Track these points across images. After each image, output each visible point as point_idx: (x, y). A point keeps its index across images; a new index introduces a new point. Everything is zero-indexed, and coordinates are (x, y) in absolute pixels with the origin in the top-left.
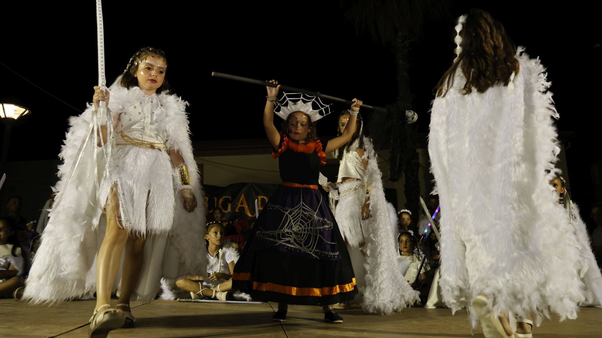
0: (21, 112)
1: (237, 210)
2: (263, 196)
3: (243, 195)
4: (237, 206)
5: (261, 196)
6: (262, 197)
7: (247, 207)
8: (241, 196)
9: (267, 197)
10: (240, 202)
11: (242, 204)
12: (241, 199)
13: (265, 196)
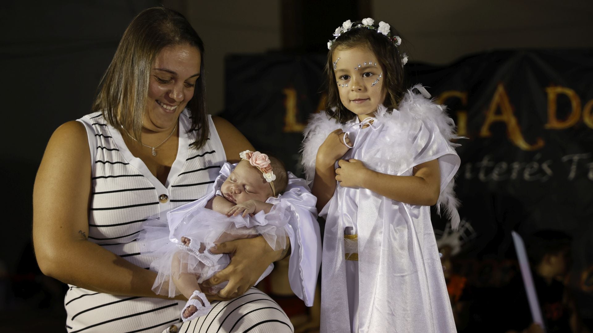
1: (485, 132)
2: (563, 85)
3: (501, 89)
4: (484, 119)
5: (556, 85)
6: (559, 90)
7: (512, 121)
8: (495, 89)
9: (577, 92)
11: (499, 112)
12: (496, 98)
13: (570, 86)
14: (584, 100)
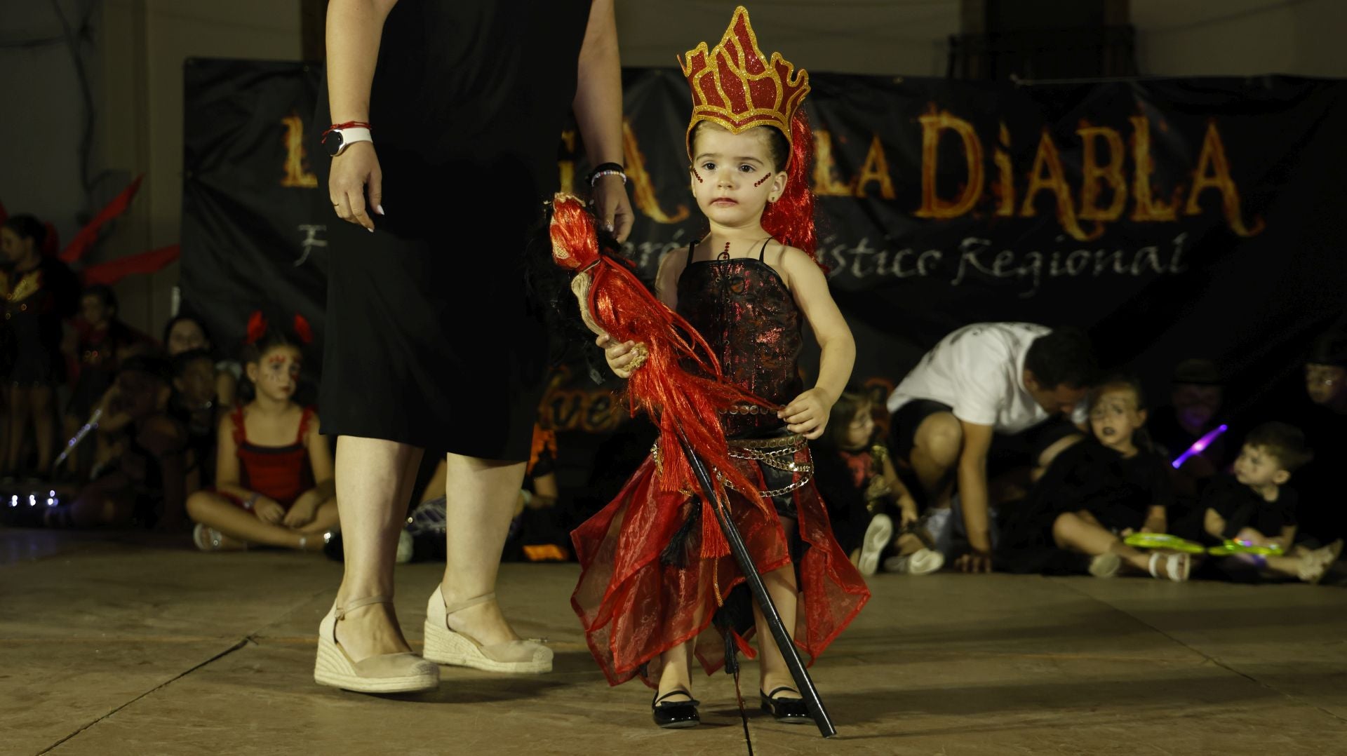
7: (642, 178)
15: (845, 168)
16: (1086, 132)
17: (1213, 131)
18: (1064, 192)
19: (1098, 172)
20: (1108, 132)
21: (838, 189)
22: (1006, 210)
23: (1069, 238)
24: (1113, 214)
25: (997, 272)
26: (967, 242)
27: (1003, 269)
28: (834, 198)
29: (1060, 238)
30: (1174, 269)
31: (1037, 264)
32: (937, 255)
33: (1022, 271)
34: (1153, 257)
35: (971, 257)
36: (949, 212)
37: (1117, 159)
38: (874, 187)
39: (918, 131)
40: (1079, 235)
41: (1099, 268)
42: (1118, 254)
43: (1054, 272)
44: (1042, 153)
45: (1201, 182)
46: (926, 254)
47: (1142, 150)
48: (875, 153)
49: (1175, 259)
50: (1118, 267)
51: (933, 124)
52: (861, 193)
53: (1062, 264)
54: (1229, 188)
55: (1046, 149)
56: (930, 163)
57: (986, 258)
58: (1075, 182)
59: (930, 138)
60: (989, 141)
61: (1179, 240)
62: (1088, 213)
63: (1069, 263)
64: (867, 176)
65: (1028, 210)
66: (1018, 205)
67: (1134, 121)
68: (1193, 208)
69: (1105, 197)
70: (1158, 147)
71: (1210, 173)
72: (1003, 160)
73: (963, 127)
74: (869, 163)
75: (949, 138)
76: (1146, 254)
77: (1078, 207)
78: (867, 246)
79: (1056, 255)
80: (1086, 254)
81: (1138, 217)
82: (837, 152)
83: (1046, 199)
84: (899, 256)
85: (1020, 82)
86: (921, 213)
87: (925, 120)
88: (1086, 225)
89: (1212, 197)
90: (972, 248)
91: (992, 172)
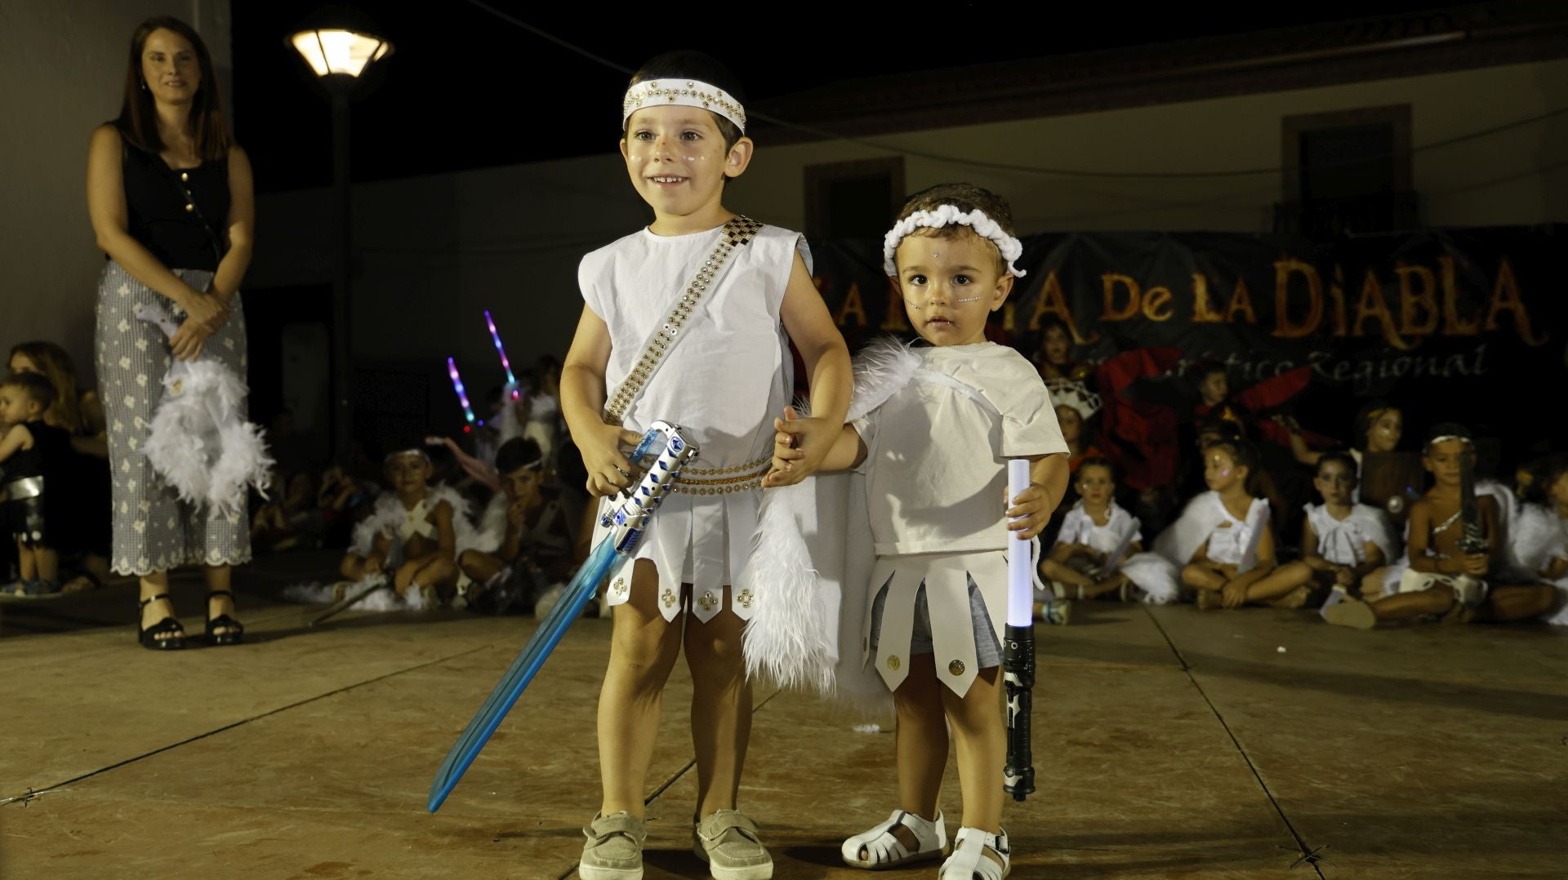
0: (369, 52)
2: (1121, 273)
3: (1052, 276)
4: (1034, 309)
5: (1113, 272)
6: (1116, 277)
8: (1045, 277)
9: (1136, 279)
10: (1043, 295)
12: (1047, 287)
13: (1128, 274)
14: (1143, 288)
15: (1217, 300)
16: (1403, 271)
17: (1505, 266)
18: (1386, 317)
19: (1413, 299)
20: (1420, 270)
21: (1212, 317)
22: (1341, 332)
23: (1395, 349)
24: (1429, 328)
25: (1337, 377)
26: (1313, 355)
27: (1342, 374)
28: (1209, 324)
29: (1386, 350)
30: (1477, 372)
31: (1369, 370)
32: (1290, 364)
33: (1357, 376)
34: (1460, 363)
35: (1317, 366)
36: (1297, 333)
37: (1430, 289)
38: (1240, 315)
39: (1274, 272)
40: (1400, 345)
41: (1418, 371)
42: (1433, 360)
43: (1383, 375)
44: (1367, 288)
45: (1497, 305)
46: (1281, 364)
47: (1449, 282)
48: (1240, 289)
49: (1478, 364)
50: (1433, 371)
51: (1283, 269)
52: (1230, 319)
53: (1389, 369)
54: (1519, 309)
55: (1371, 284)
56: (1281, 297)
57: (1329, 366)
58: (1394, 307)
59: (1282, 277)
60: (1326, 278)
61: (1480, 349)
62: (1407, 330)
63: (1395, 368)
64: (1234, 306)
65: (1358, 331)
66: (1350, 327)
67: (1442, 260)
68: (1491, 325)
69: (1422, 316)
70: (1461, 280)
71: (1504, 298)
72: (1337, 293)
73: (1307, 269)
74: (1236, 297)
75: (1297, 278)
76: (1454, 361)
77: (1398, 325)
78: (1236, 359)
79: (1384, 362)
80: (1408, 360)
81: (1448, 332)
82: (1211, 290)
83: (1373, 322)
84: (1260, 366)
85: (1352, 236)
86: (1277, 334)
87: (1278, 265)
88: (1406, 338)
89: (1505, 317)
90: (1316, 359)
91: (1329, 301)
